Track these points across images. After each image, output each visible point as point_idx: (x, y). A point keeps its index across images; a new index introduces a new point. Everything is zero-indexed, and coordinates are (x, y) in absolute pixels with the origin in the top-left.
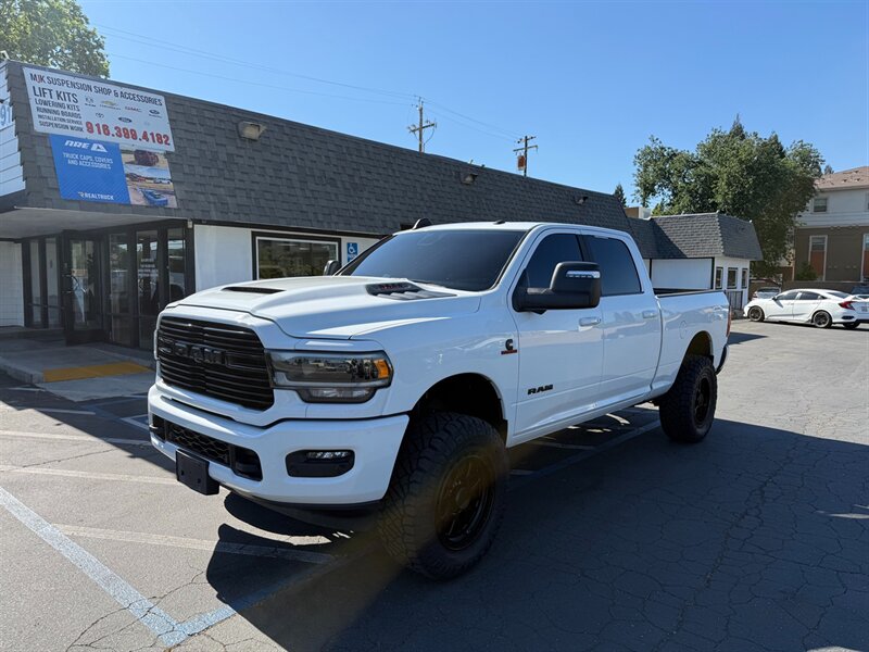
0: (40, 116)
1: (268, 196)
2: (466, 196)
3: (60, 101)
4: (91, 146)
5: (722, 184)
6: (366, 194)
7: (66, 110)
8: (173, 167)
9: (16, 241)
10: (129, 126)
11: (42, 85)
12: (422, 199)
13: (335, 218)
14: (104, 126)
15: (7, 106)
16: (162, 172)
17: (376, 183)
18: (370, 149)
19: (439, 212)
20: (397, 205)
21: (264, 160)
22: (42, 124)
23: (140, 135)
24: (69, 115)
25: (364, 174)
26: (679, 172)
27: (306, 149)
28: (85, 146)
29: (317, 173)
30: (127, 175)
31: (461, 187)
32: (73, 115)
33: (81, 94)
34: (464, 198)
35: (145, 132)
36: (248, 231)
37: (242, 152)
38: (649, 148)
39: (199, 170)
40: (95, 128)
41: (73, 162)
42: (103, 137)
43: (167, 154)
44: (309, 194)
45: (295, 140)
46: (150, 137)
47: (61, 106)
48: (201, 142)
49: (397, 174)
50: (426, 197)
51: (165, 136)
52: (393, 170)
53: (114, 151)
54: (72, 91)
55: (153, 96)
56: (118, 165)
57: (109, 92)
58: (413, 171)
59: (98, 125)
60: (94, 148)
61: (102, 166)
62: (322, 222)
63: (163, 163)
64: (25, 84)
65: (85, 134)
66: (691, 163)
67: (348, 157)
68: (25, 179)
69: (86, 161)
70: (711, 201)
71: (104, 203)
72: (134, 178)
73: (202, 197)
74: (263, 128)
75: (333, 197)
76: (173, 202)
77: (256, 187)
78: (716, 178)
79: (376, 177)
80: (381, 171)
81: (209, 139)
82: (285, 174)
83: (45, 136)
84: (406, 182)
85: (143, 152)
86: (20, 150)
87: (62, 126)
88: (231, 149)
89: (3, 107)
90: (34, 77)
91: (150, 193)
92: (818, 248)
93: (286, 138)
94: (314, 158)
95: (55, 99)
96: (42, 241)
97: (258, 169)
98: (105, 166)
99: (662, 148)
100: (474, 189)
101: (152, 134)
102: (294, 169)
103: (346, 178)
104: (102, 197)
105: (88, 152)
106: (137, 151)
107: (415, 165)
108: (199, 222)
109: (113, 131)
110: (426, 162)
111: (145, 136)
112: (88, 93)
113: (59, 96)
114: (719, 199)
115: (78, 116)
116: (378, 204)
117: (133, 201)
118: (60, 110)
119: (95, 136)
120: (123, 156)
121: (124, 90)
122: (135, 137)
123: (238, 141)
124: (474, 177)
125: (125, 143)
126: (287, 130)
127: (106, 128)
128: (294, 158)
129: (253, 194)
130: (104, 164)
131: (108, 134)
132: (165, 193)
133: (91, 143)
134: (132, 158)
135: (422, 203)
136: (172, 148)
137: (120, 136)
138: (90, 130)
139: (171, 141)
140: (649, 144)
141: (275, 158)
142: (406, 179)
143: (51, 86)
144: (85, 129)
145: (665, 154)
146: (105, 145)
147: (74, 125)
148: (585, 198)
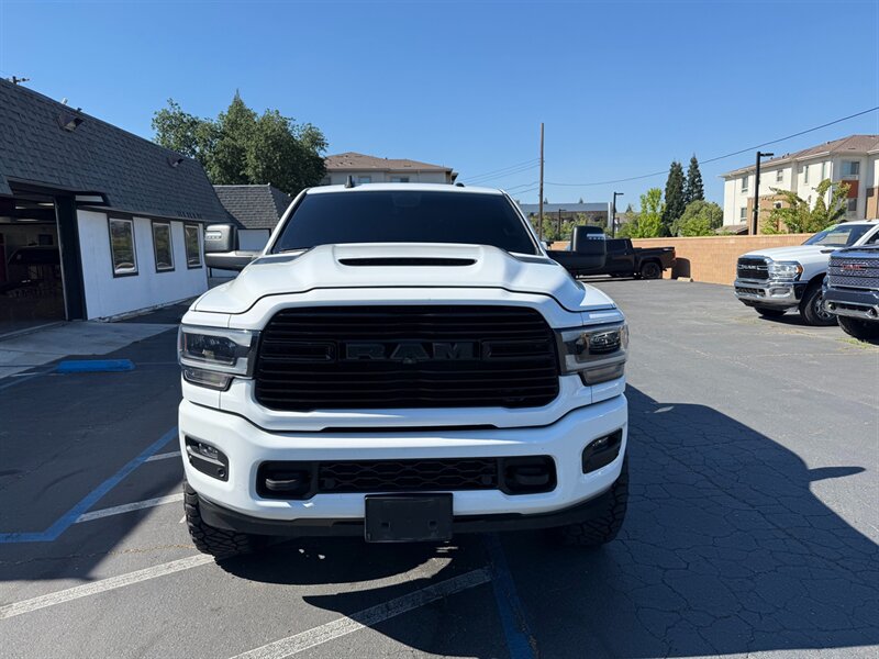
2: (70, 147)
5: (251, 158)
26: (205, 141)
34: (68, 148)
38: (168, 112)
66: (214, 133)
70: (241, 173)
78: (243, 150)
99: (182, 114)
100: (76, 138)
114: (249, 172)
124: (77, 123)
140: (168, 107)
145: (185, 120)
148: (179, 162)
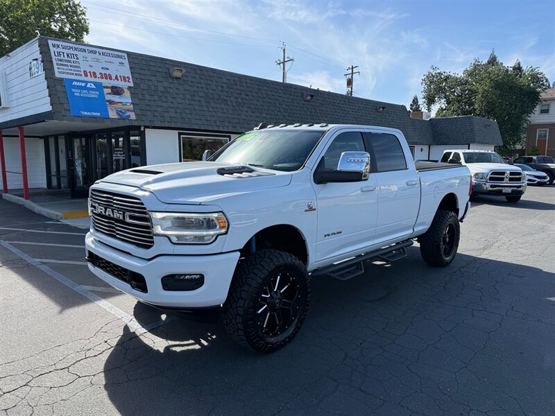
0: (58, 68)
1: (188, 111)
2: (307, 108)
3: (69, 59)
4: (87, 84)
6: (245, 109)
7: (72, 64)
8: (133, 95)
9: (40, 137)
10: (107, 72)
11: (59, 50)
12: (280, 111)
13: (226, 123)
14: (93, 72)
15: (40, 62)
16: (126, 99)
17: (251, 102)
18: (248, 81)
19: (290, 119)
20: (264, 115)
21: (185, 90)
22: (59, 72)
23: (114, 77)
24: (74, 67)
25: (244, 96)
26: (451, 88)
27: (209, 83)
28: (83, 84)
29: (216, 97)
30: (107, 101)
31: (303, 102)
32: (76, 67)
33: (80, 54)
34: (306, 110)
35: (116, 76)
36: (176, 132)
37: (172, 86)
38: (431, 73)
39: (148, 97)
40: (89, 74)
41: (77, 94)
42: (93, 79)
43: (129, 88)
44: (211, 110)
45: (203, 77)
46: (119, 78)
47: (69, 61)
48: (149, 80)
49: (264, 96)
50: (282, 110)
51: (128, 77)
52: (262, 94)
53: (99, 87)
54: (75, 52)
55: (120, 54)
56: (102, 95)
57: (95, 52)
58: (274, 93)
59: (90, 72)
60: (88, 86)
61: (93, 96)
62: (219, 126)
63: (127, 93)
64: (49, 50)
65: (83, 78)
66: (459, 83)
67: (235, 87)
68: (51, 104)
69: (84, 93)
71: (95, 117)
72: (111, 102)
73: (149, 113)
74: (184, 71)
75: (225, 111)
76: (133, 116)
77: (180, 106)
78: (475, 92)
79: (251, 98)
80: (254, 94)
81: (153, 78)
82: (197, 98)
83: (61, 80)
84: (270, 101)
85: (116, 87)
86: (48, 88)
87: (71, 74)
88: (165, 84)
89: (37, 63)
90: (54, 46)
91: (121, 111)
92: (542, 137)
93: (197, 76)
94: (214, 88)
95: (66, 58)
96: (56, 137)
97: (181, 95)
98: (95, 96)
99: (440, 73)
100: (312, 104)
101: (120, 76)
102: (202, 94)
103: (233, 99)
104: (94, 114)
105: (85, 88)
106: (112, 87)
107: (275, 90)
108: (148, 127)
109: (98, 75)
110: (282, 88)
111: (116, 78)
112: (84, 54)
113: (68, 56)
115: (79, 67)
116: (253, 114)
117: (111, 116)
118: (69, 64)
119: (89, 79)
120: (105, 90)
121: (104, 51)
122: (111, 79)
123: (170, 79)
124: (312, 96)
125: (105, 82)
126: (198, 71)
127: (94, 73)
128: (202, 88)
129: (179, 110)
130: (94, 95)
131: (96, 77)
132: (128, 110)
133: (87, 82)
134: (109, 91)
135: (279, 114)
136: (131, 84)
137: (103, 78)
138: (86, 75)
139: (131, 80)
140: (431, 71)
141: (191, 89)
142: (270, 99)
143: (64, 50)
144: (83, 75)
145: (442, 76)
146: (95, 83)
147: (77, 72)
148: (383, 108)
